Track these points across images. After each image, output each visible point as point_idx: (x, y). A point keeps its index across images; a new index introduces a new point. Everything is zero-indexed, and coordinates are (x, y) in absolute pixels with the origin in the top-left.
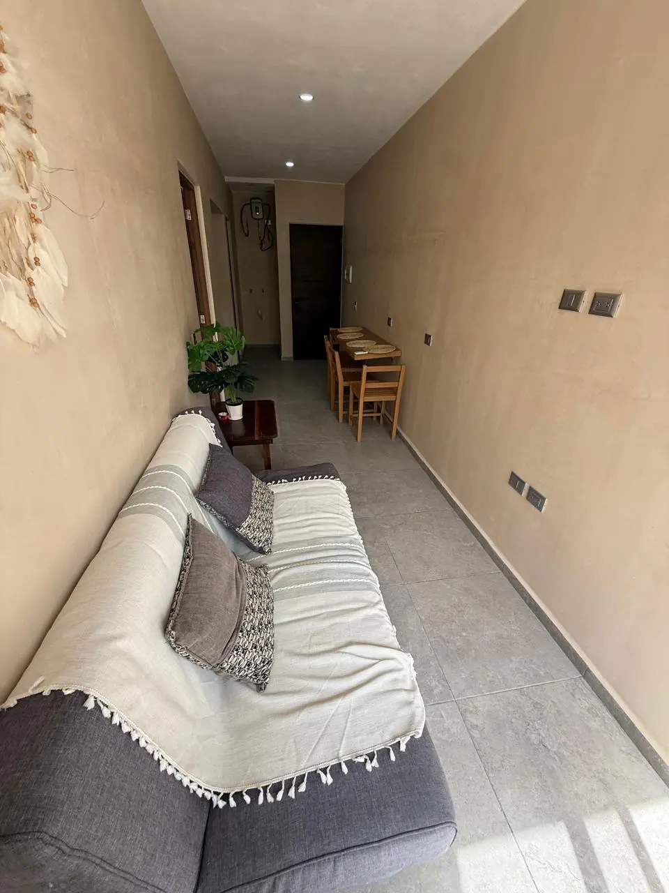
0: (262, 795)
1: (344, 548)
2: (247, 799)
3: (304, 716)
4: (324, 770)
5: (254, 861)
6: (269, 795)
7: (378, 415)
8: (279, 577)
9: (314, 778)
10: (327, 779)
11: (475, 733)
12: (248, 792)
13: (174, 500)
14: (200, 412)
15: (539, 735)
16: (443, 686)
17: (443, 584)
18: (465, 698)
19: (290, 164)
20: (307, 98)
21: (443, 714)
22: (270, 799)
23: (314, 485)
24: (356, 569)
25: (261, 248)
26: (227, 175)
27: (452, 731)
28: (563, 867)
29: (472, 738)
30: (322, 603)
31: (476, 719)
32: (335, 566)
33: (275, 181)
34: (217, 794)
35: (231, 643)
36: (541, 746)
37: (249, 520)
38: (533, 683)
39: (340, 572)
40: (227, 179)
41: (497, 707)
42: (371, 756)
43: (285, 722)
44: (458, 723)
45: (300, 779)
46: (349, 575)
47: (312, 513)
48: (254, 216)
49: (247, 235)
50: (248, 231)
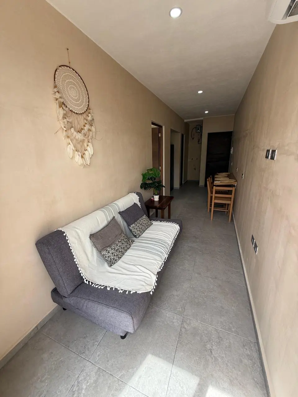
0: (94, 284)
1: (160, 243)
2: (91, 284)
3: (114, 275)
4: (109, 287)
5: (83, 295)
6: (95, 285)
7: (227, 211)
8: (136, 244)
9: (106, 287)
10: (108, 289)
11: (183, 330)
12: (91, 282)
13: (111, 211)
14: (136, 193)
15: (212, 347)
16: (182, 310)
17: (210, 279)
18: (188, 318)
19: (207, 112)
20: (200, 92)
21: (175, 317)
22: (95, 286)
23: (168, 224)
24: (159, 249)
25: (198, 143)
26: (186, 119)
27: (175, 324)
28: (185, 388)
29: (181, 330)
30: (141, 254)
31: (187, 326)
32: (153, 246)
33: (204, 118)
34: (86, 279)
35: (105, 248)
36: (210, 351)
37: (133, 225)
38: (225, 330)
39: (153, 248)
40: (185, 121)
41: (200, 328)
42: (122, 290)
43: (110, 274)
44: (178, 323)
45: (103, 286)
46: (155, 250)
47: (159, 231)
48: (197, 132)
49: (193, 139)
50: (194, 138)
